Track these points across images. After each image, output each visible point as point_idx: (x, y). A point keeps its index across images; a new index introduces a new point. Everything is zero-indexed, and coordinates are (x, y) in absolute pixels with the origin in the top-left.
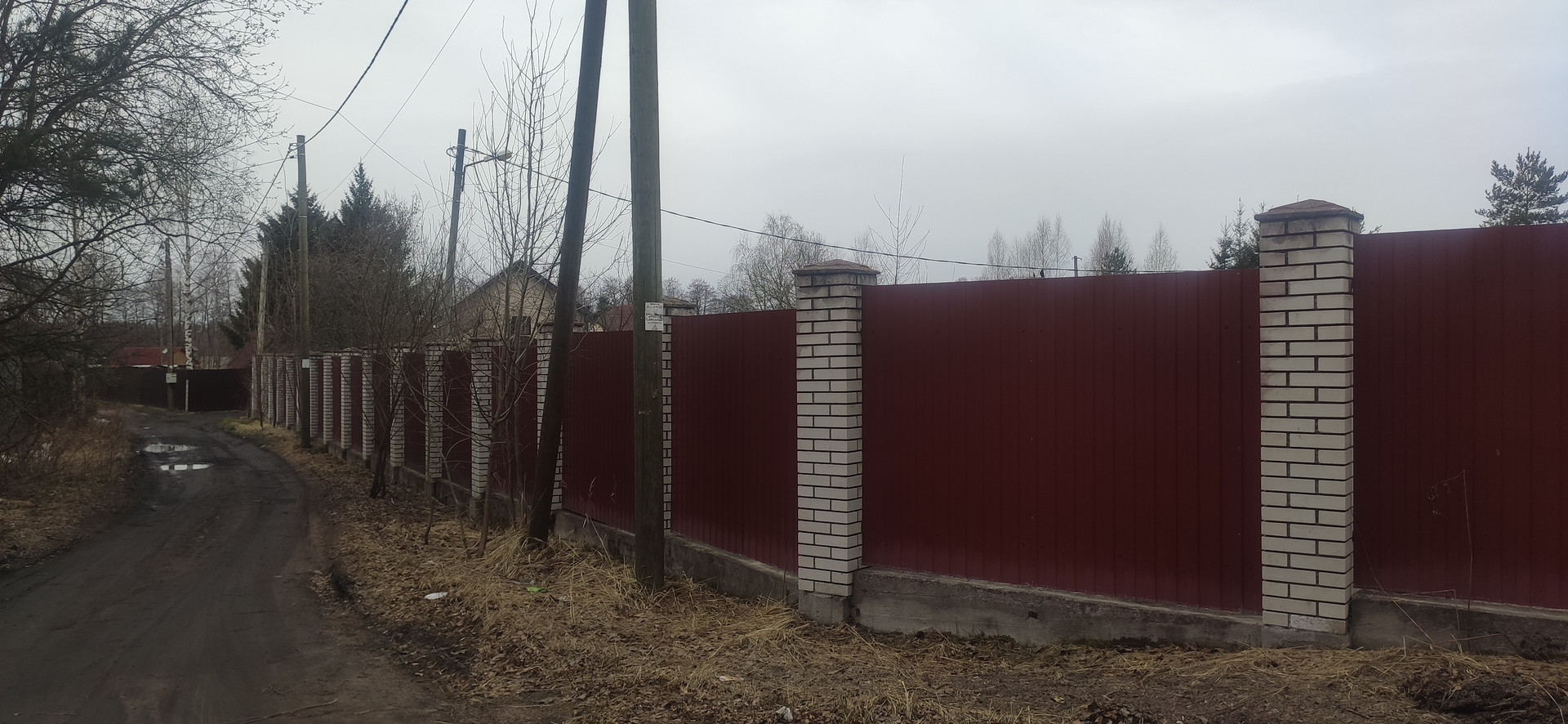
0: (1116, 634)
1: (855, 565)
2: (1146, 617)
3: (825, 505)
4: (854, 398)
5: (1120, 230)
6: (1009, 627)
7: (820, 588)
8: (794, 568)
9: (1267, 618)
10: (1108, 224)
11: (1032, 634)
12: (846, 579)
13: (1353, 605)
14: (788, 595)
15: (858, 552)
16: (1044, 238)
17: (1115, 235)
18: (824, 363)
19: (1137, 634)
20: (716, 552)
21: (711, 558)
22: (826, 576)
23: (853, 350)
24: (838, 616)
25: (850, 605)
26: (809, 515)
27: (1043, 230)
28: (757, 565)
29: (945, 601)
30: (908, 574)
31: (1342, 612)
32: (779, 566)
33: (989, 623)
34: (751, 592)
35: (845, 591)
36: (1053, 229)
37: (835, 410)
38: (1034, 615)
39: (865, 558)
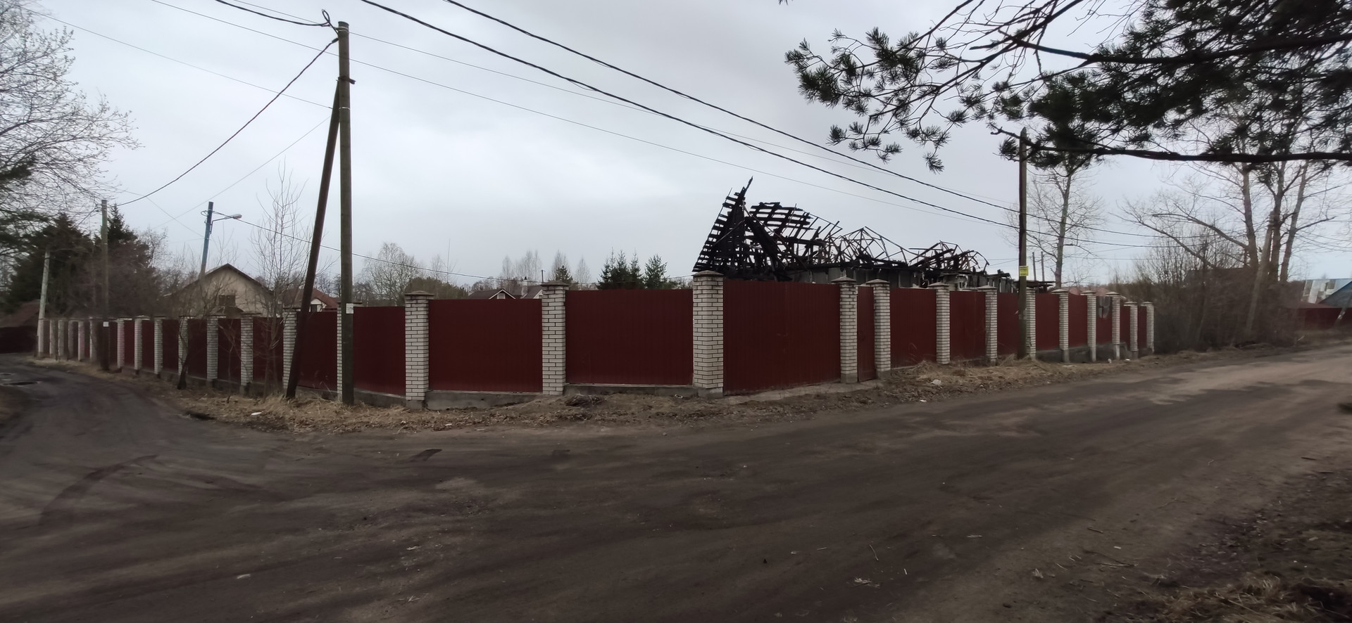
0: (506, 403)
1: (426, 390)
2: (514, 396)
3: (416, 371)
4: (426, 336)
5: (565, 257)
6: (476, 404)
7: (414, 398)
8: (404, 393)
9: (544, 393)
10: (559, 254)
11: (482, 405)
12: (423, 395)
13: (565, 388)
14: (402, 403)
15: (427, 386)
16: (529, 261)
17: (563, 259)
18: (415, 325)
19: (511, 402)
20: (373, 393)
21: (371, 395)
22: (416, 394)
23: (425, 320)
24: (420, 406)
25: (424, 403)
26: (410, 375)
27: (529, 255)
28: (390, 395)
29: (456, 398)
30: (444, 391)
31: (561, 389)
32: (399, 394)
33: (470, 404)
34: (387, 404)
35: (423, 399)
36: (534, 256)
37: (419, 340)
38: (483, 400)
39: (429, 388)
